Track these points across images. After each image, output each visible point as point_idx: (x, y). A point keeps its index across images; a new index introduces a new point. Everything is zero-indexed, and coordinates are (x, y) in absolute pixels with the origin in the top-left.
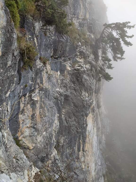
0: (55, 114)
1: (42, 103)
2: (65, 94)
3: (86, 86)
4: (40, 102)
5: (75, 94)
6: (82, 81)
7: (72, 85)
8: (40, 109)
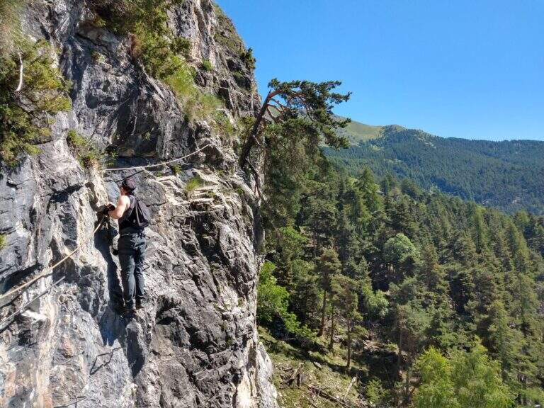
0: (121, 382)
1: (65, 336)
2: (162, 293)
3: (233, 265)
4: (56, 332)
5: (197, 293)
6: (218, 247)
7: (184, 260)
8: (53, 364)
